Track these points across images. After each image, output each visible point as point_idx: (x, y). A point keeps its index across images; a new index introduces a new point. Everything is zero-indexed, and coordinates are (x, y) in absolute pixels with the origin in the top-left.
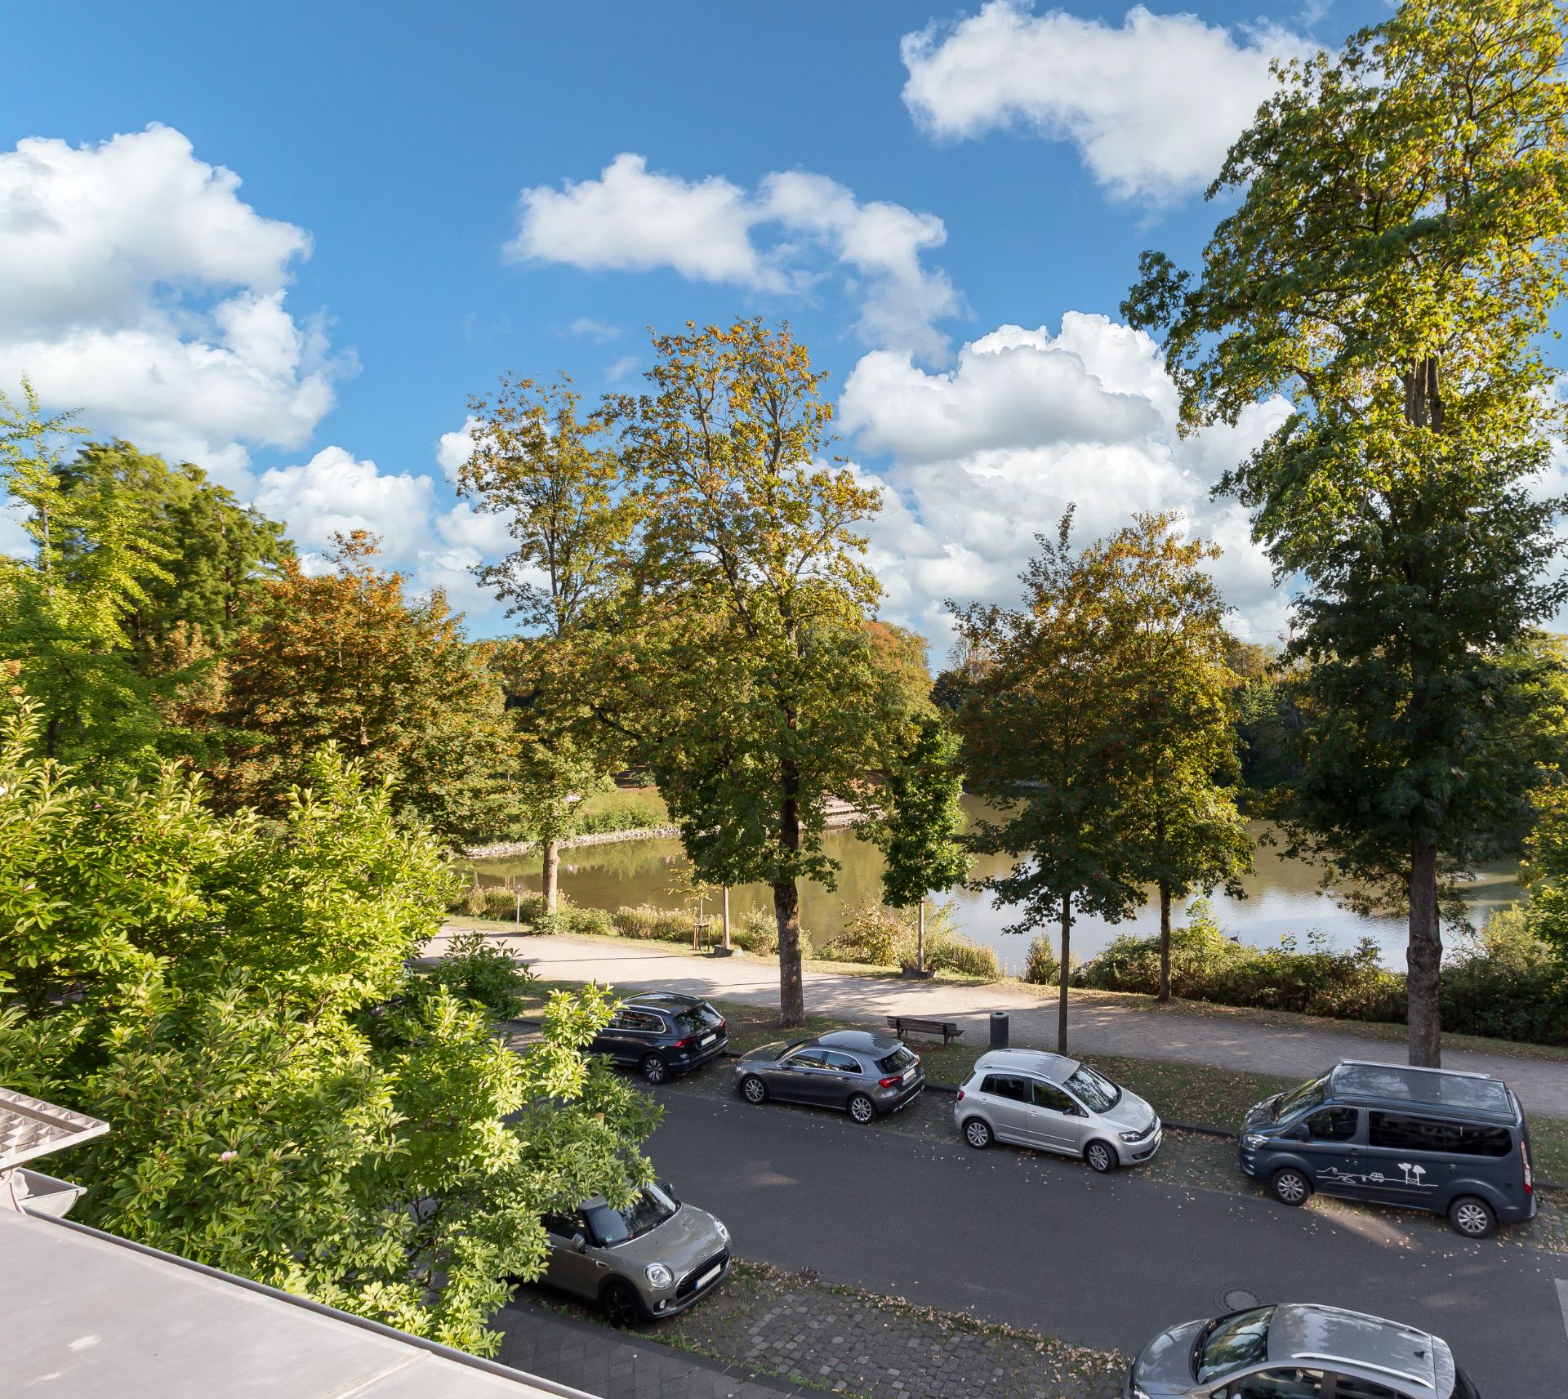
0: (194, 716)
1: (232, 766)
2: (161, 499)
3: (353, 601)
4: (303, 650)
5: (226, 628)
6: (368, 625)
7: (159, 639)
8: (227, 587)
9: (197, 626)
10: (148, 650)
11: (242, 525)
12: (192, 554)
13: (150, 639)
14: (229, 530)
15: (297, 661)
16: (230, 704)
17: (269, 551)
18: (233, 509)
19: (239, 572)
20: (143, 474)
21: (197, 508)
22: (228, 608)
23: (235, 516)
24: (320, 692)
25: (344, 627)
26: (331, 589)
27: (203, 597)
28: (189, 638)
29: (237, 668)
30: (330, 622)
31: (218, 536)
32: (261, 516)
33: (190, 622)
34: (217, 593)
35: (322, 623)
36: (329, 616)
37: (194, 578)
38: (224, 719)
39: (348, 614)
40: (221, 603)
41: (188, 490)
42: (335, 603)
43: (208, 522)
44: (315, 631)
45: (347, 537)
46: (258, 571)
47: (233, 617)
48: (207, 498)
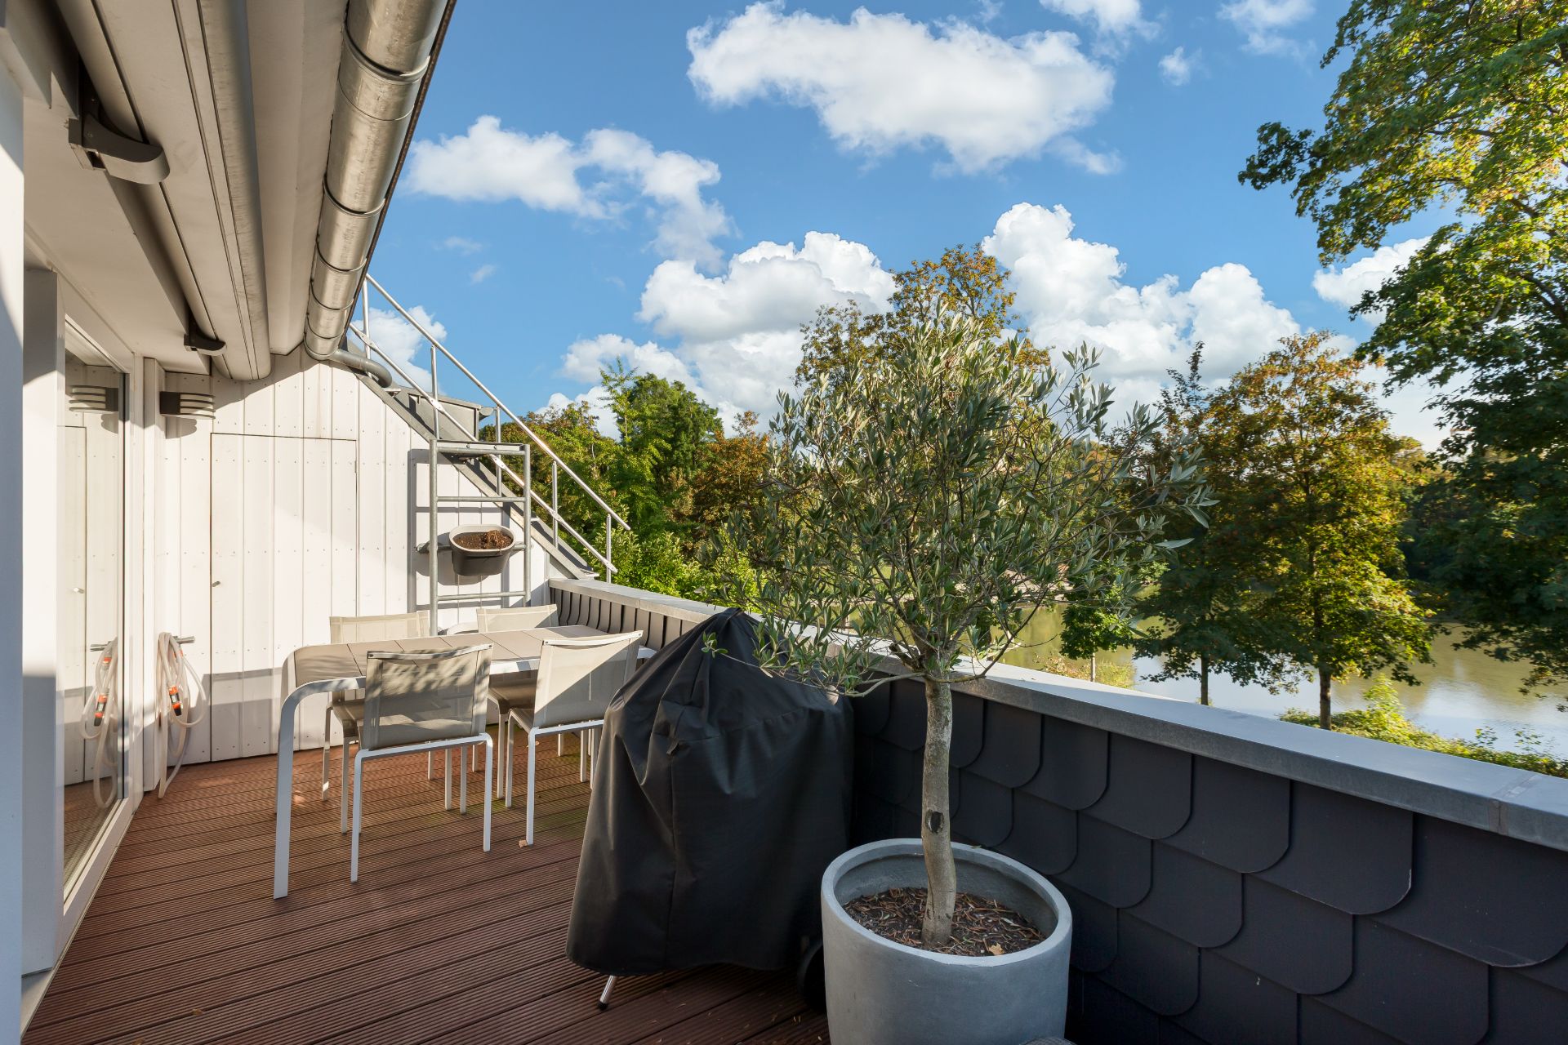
0: (679, 516)
1: (694, 543)
2: (667, 403)
3: (746, 452)
4: (724, 480)
5: (692, 469)
6: (753, 465)
7: (666, 477)
8: (693, 446)
9: (681, 469)
10: (662, 483)
11: (699, 412)
12: (679, 430)
13: (662, 477)
14: (694, 416)
15: (721, 486)
16: (694, 511)
17: (710, 425)
18: (695, 404)
19: (698, 438)
20: (659, 390)
21: (680, 406)
22: (693, 458)
23: (696, 407)
24: (731, 503)
25: (741, 467)
26: (736, 446)
27: (683, 453)
28: (677, 476)
29: (696, 491)
30: (736, 463)
31: (689, 419)
32: (707, 406)
33: (678, 467)
34: (688, 451)
35: (731, 465)
36: (734, 461)
37: (679, 443)
38: (692, 518)
39: (743, 459)
40: (690, 456)
41: (677, 395)
42: (737, 453)
43: (685, 412)
44: (729, 470)
45: (743, 416)
46: (707, 436)
47: (695, 464)
48: (684, 399)
